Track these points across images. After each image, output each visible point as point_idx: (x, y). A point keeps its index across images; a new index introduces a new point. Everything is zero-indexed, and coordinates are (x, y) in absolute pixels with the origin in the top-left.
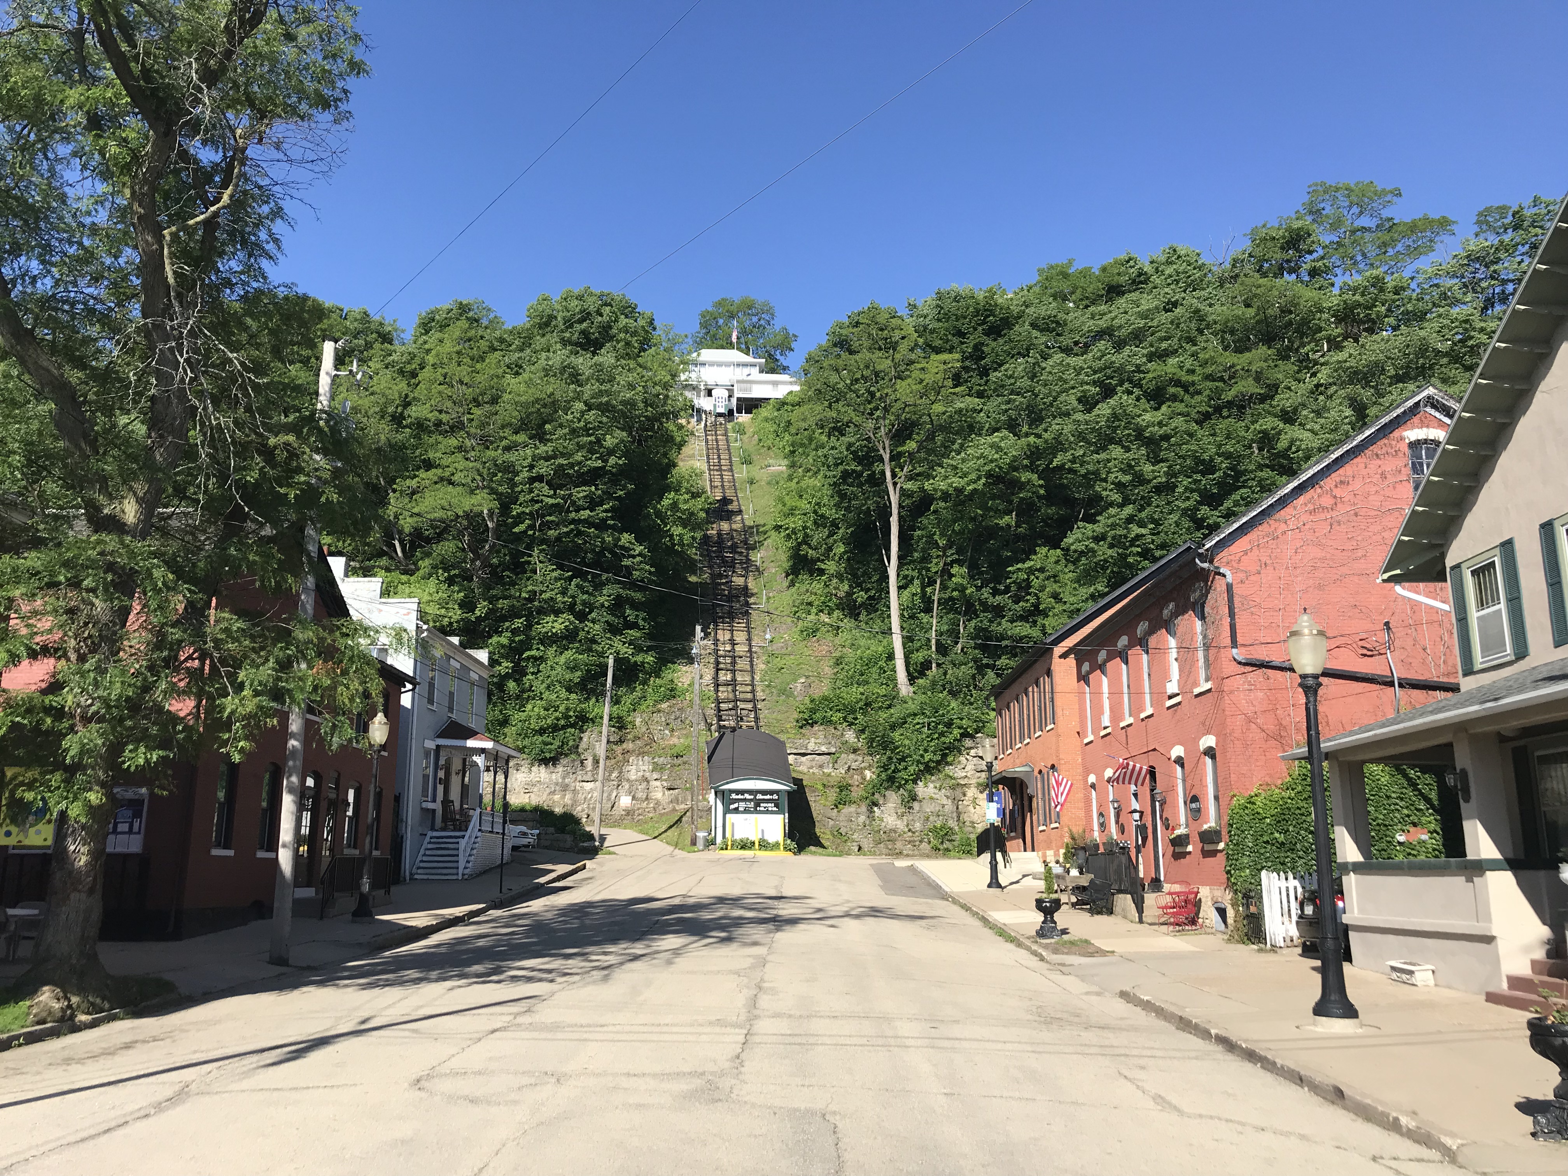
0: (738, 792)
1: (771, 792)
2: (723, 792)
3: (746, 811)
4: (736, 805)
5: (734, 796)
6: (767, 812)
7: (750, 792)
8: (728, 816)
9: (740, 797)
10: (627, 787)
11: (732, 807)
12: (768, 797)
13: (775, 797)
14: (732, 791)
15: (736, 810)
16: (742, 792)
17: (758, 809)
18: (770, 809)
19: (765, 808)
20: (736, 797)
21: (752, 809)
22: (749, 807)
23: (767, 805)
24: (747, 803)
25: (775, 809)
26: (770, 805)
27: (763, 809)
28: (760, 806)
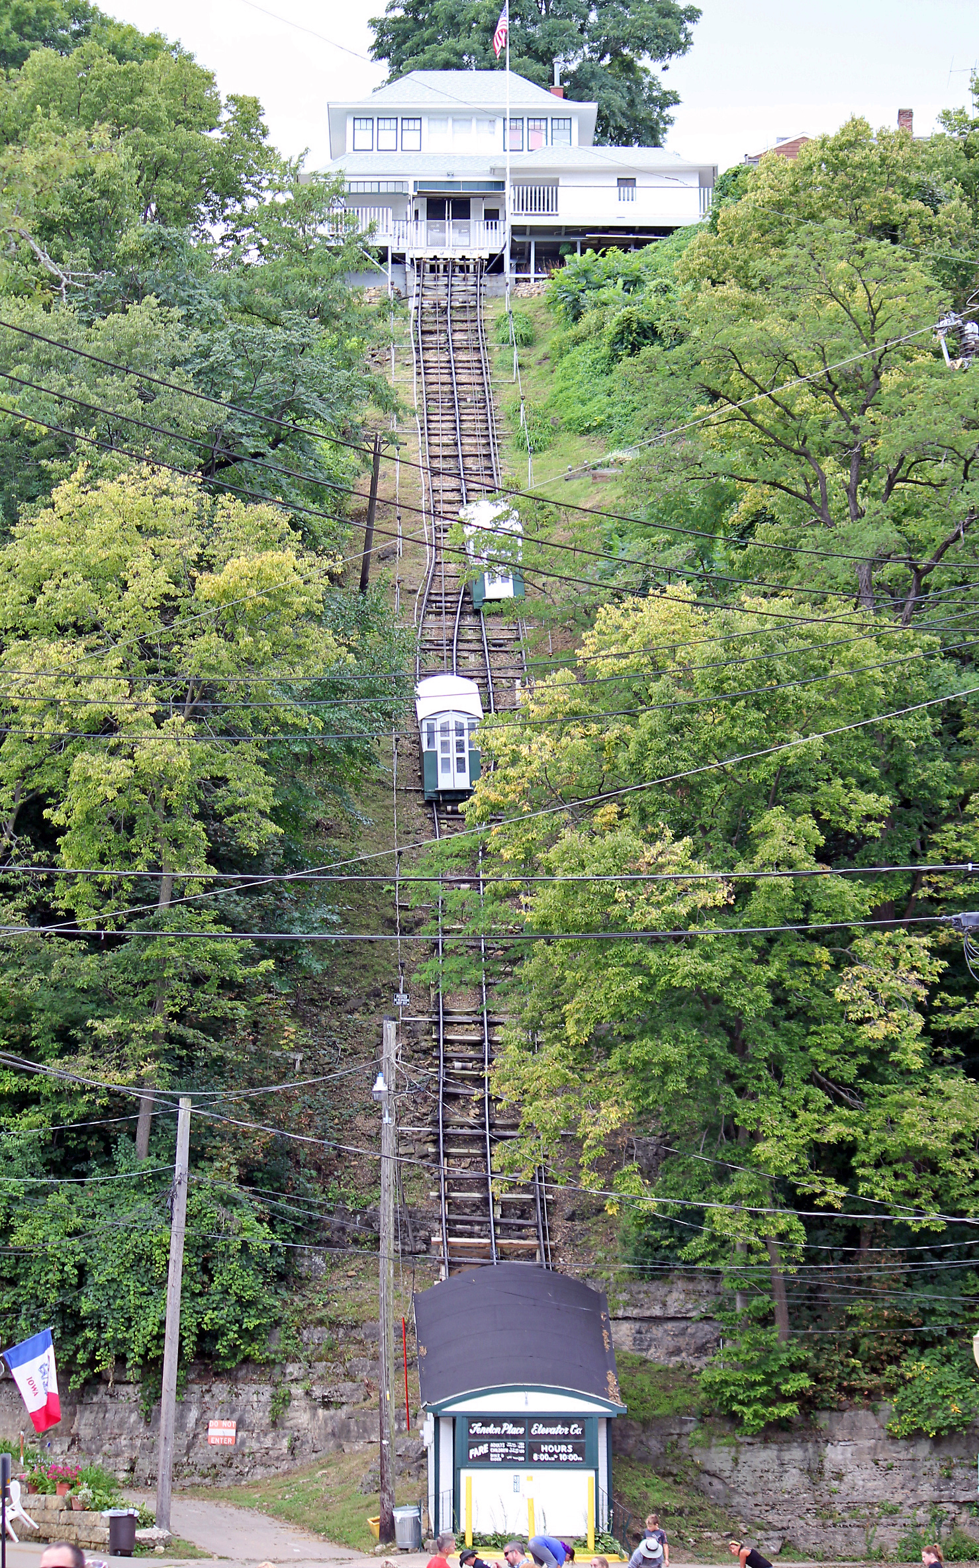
0: (486, 1419)
1: (566, 1419)
2: (454, 1419)
3: (508, 1462)
4: (483, 1449)
5: (477, 1428)
6: (557, 1464)
7: (516, 1419)
8: (464, 1474)
9: (491, 1430)
11: (474, 1452)
12: (559, 1430)
13: (575, 1429)
14: (474, 1418)
15: (484, 1461)
16: (497, 1419)
17: (535, 1457)
18: (563, 1457)
19: (551, 1455)
20: (485, 1430)
21: (522, 1459)
22: (514, 1454)
23: (554, 1448)
24: (509, 1445)
25: (574, 1457)
26: (563, 1448)
27: (546, 1457)
28: (539, 1452)
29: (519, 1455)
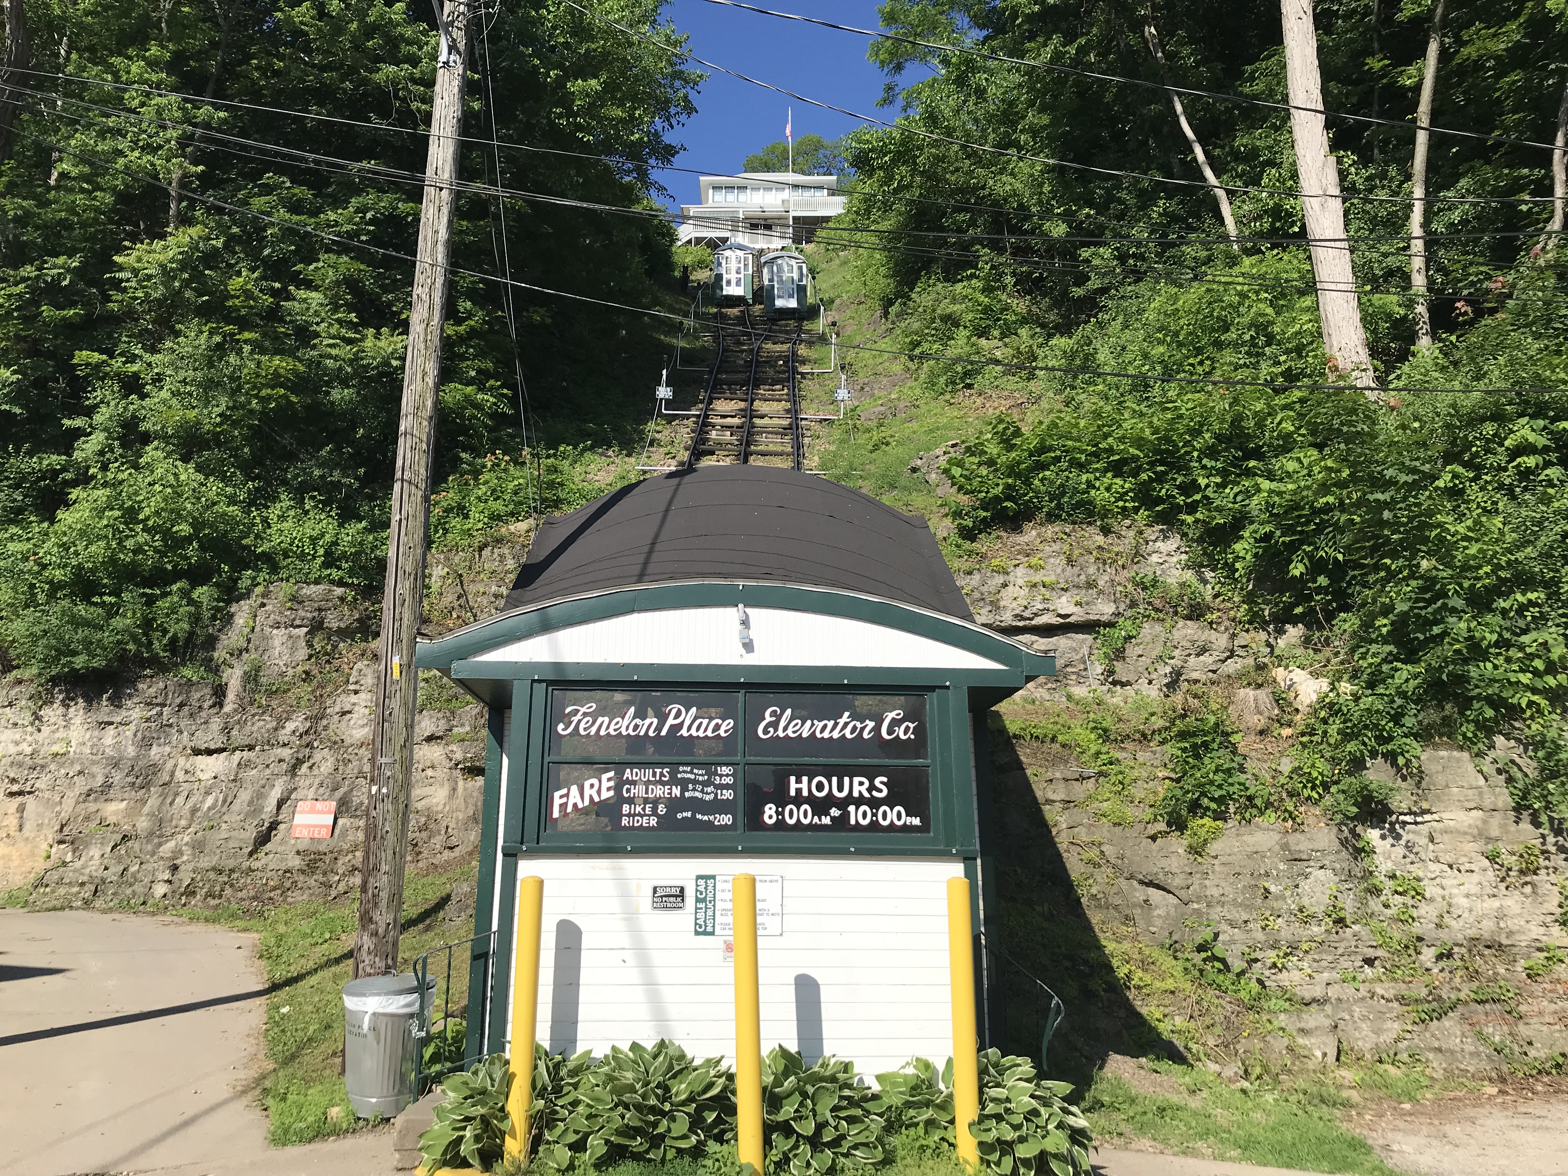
5: (584, 718)
7: (711, 689)
9: (629, 724)
10: (326, 767)
17: (770, 813)
18: (858, 816)
19: (820, 806)
20: (607, 726)
21: (726, 819)
22: (697, 805)
23: (832, 787)
24: (685, 773)
25: (893, 816)
26: (859, 786)
27: (804, 815)
28: (782, 799)
29: (718, 807)
